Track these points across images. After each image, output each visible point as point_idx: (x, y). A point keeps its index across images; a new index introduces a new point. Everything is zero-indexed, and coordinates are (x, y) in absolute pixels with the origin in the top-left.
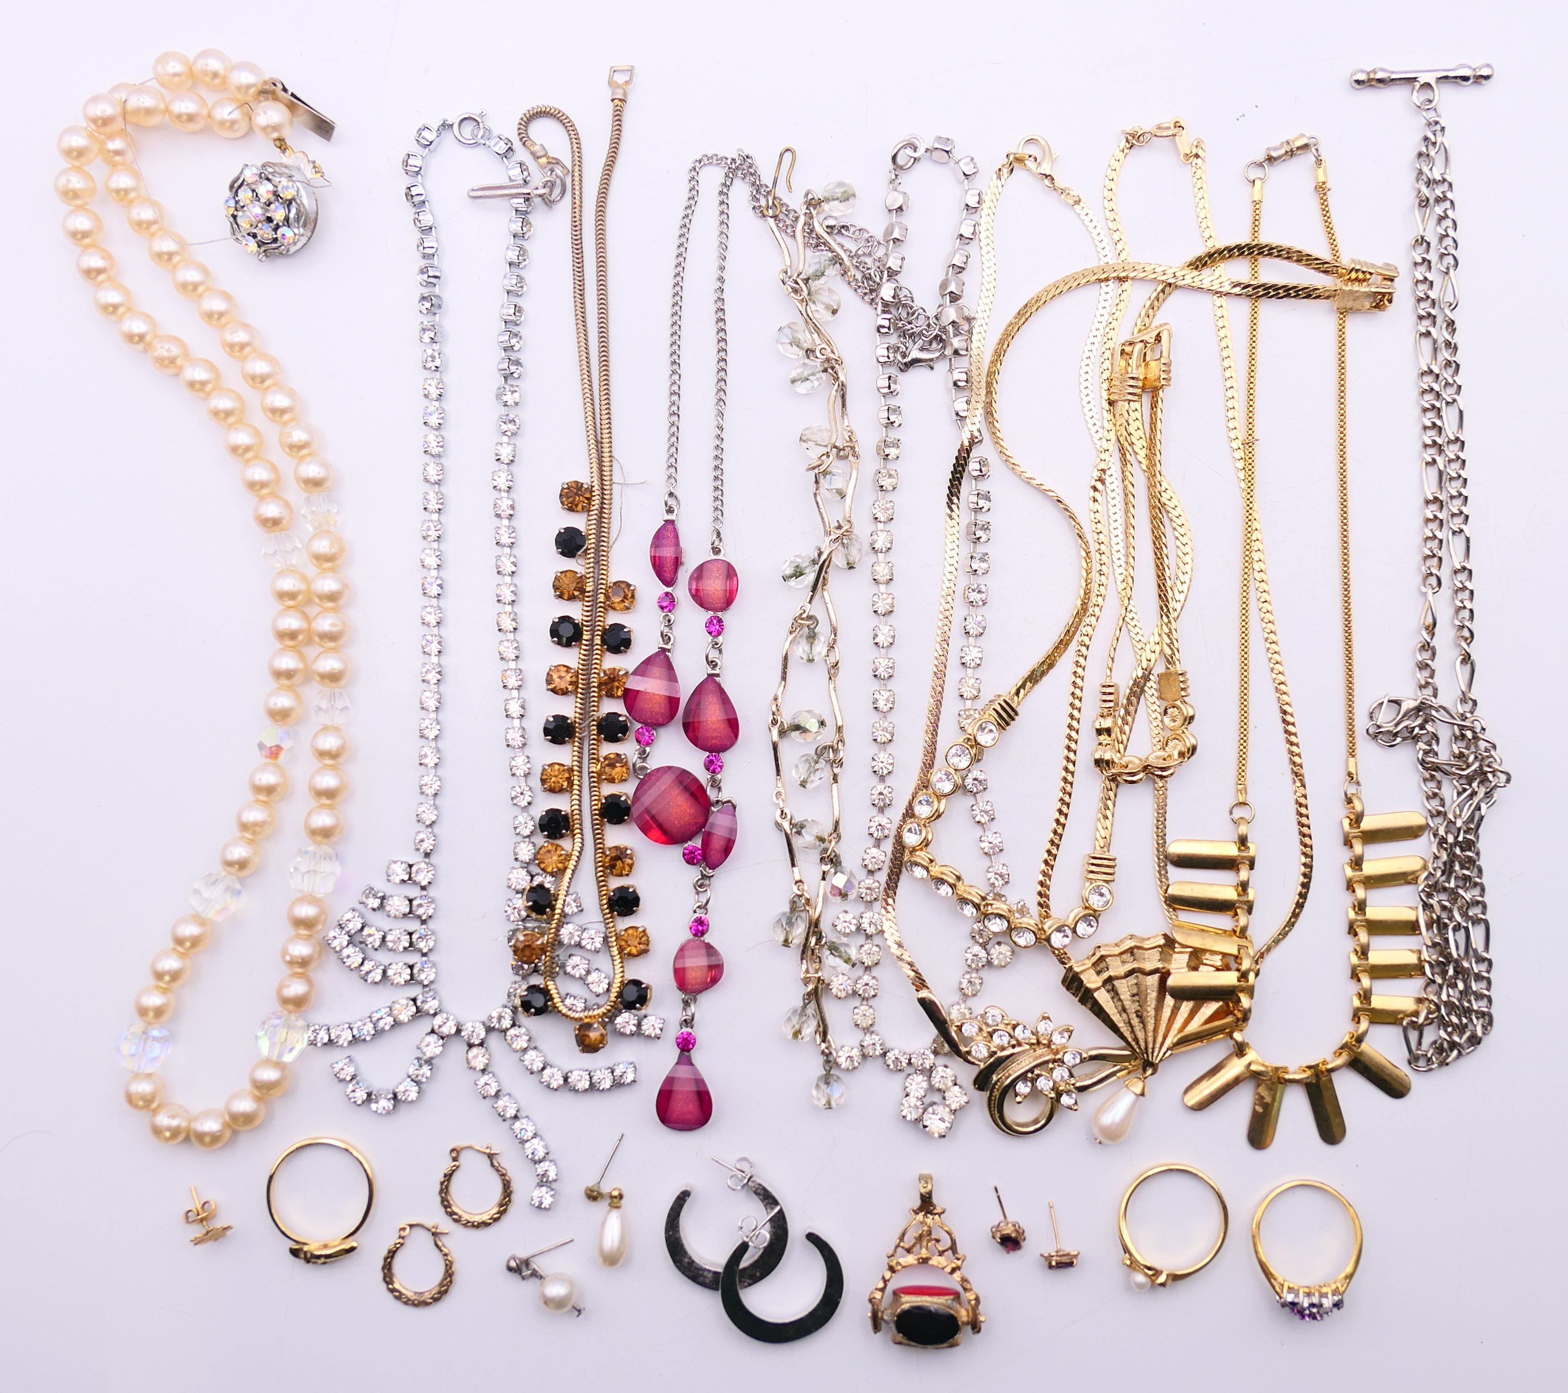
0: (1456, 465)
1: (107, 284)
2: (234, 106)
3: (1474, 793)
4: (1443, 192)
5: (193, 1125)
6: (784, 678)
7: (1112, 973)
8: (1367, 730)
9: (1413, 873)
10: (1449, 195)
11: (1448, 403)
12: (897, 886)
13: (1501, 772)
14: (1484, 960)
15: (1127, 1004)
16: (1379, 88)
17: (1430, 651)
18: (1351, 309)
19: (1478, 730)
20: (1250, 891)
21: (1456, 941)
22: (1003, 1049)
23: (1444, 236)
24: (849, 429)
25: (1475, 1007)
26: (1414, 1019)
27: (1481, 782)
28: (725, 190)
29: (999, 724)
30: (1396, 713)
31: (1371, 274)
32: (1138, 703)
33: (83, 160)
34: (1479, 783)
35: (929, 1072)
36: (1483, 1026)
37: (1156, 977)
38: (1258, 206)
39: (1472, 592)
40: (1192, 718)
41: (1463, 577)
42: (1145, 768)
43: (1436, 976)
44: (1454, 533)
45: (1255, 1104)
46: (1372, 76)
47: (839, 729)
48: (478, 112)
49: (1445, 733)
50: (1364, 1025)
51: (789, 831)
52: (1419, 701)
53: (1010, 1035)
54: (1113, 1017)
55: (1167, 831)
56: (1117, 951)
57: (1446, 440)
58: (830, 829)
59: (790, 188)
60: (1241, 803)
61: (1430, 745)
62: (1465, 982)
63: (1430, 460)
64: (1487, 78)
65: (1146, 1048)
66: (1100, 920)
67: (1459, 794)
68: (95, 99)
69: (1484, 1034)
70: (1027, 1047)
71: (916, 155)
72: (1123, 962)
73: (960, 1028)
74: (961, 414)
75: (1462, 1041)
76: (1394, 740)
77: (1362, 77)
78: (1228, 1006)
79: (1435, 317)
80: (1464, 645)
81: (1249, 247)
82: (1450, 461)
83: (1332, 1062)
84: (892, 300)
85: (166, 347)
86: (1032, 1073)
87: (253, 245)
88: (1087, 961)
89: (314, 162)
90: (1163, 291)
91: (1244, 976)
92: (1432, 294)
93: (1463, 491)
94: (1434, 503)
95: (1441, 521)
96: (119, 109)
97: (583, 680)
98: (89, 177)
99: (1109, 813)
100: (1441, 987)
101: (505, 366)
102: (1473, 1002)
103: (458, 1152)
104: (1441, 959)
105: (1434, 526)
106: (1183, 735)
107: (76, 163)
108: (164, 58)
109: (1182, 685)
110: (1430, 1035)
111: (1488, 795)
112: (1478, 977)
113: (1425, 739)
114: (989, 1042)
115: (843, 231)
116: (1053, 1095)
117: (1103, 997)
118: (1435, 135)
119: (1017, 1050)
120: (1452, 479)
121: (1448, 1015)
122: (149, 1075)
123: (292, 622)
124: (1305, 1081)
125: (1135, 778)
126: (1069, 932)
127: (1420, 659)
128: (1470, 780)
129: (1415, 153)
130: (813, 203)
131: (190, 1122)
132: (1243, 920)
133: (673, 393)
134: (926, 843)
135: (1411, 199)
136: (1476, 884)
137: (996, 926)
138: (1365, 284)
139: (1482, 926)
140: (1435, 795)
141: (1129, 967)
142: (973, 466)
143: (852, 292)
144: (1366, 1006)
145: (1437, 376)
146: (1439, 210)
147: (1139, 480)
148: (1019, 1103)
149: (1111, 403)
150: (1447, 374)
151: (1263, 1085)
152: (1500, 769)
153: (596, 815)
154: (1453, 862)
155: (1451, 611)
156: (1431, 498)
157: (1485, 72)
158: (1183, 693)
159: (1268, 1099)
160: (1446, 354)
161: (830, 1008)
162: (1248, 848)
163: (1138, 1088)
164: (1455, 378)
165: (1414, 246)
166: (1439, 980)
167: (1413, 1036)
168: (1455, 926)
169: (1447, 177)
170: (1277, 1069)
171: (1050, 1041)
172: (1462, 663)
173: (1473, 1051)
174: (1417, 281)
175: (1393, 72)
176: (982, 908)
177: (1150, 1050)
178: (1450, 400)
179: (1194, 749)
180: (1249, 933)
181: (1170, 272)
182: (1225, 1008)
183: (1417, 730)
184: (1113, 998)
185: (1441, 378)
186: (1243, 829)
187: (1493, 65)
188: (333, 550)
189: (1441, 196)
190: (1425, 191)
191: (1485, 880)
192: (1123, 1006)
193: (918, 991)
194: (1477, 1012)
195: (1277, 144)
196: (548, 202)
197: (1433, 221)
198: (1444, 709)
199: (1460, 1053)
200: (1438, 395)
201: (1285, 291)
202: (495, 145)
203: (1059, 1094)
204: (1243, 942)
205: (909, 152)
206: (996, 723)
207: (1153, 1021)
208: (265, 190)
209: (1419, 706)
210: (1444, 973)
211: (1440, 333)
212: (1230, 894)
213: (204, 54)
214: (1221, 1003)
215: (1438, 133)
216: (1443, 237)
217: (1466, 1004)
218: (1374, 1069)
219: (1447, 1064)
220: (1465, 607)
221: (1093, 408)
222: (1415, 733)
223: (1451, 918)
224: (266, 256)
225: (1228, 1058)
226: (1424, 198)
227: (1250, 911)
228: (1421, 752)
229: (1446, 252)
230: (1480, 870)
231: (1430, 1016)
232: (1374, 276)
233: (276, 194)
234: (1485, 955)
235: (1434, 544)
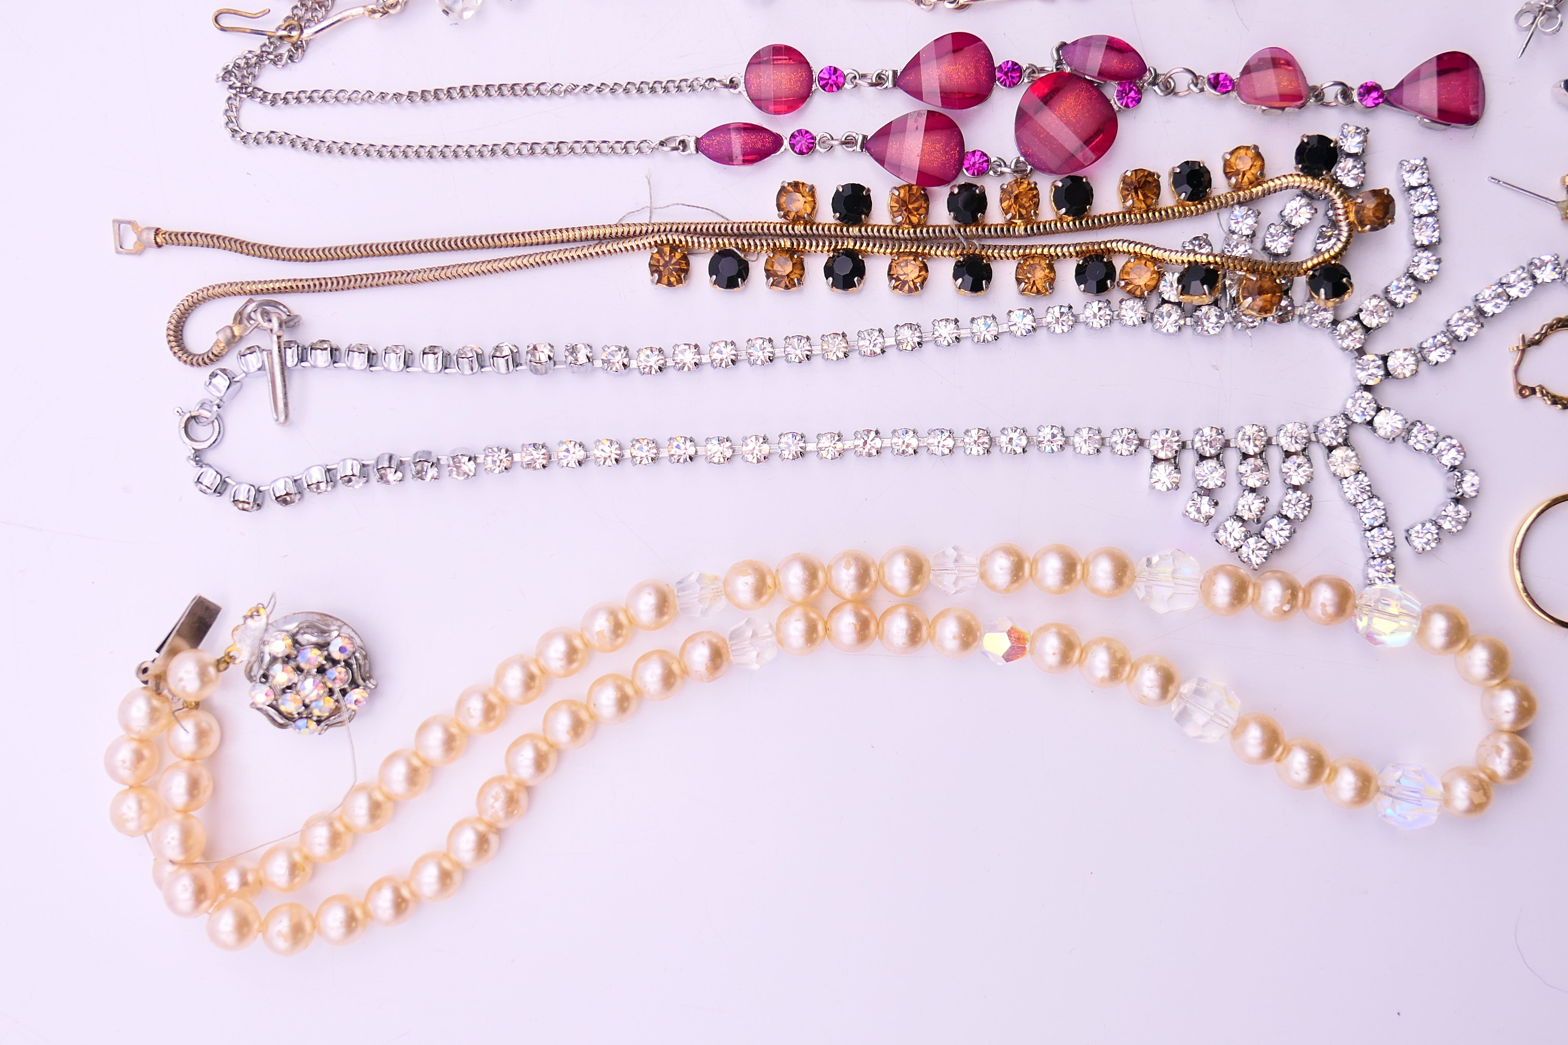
1: (413, 885)
2: (178, 728)
5: (1506, 726)
28: (270, 98)
33: (251, 917)
48: (177, 418)
59: (266, 13)
68: (171, 902)
85: (491, 801)
87: (356, 694)
89: (245, 618)
96: (183, 871)
97: (906, 247)
98: (274, 912)
101: (502, 361)
103: (1524, 387)
107: (256, 926)
108: (119, 822)
122: (1446, 787)
123: (846, 624)
131: (1502, 731)
133: (532, 152)
153: (1081, 223)
188: (750, 571)
196: (290, 322)
202: (219, 391)
208: (281, 675)
213: (112, 772)
224: (370, 678)
233: (287, 659)
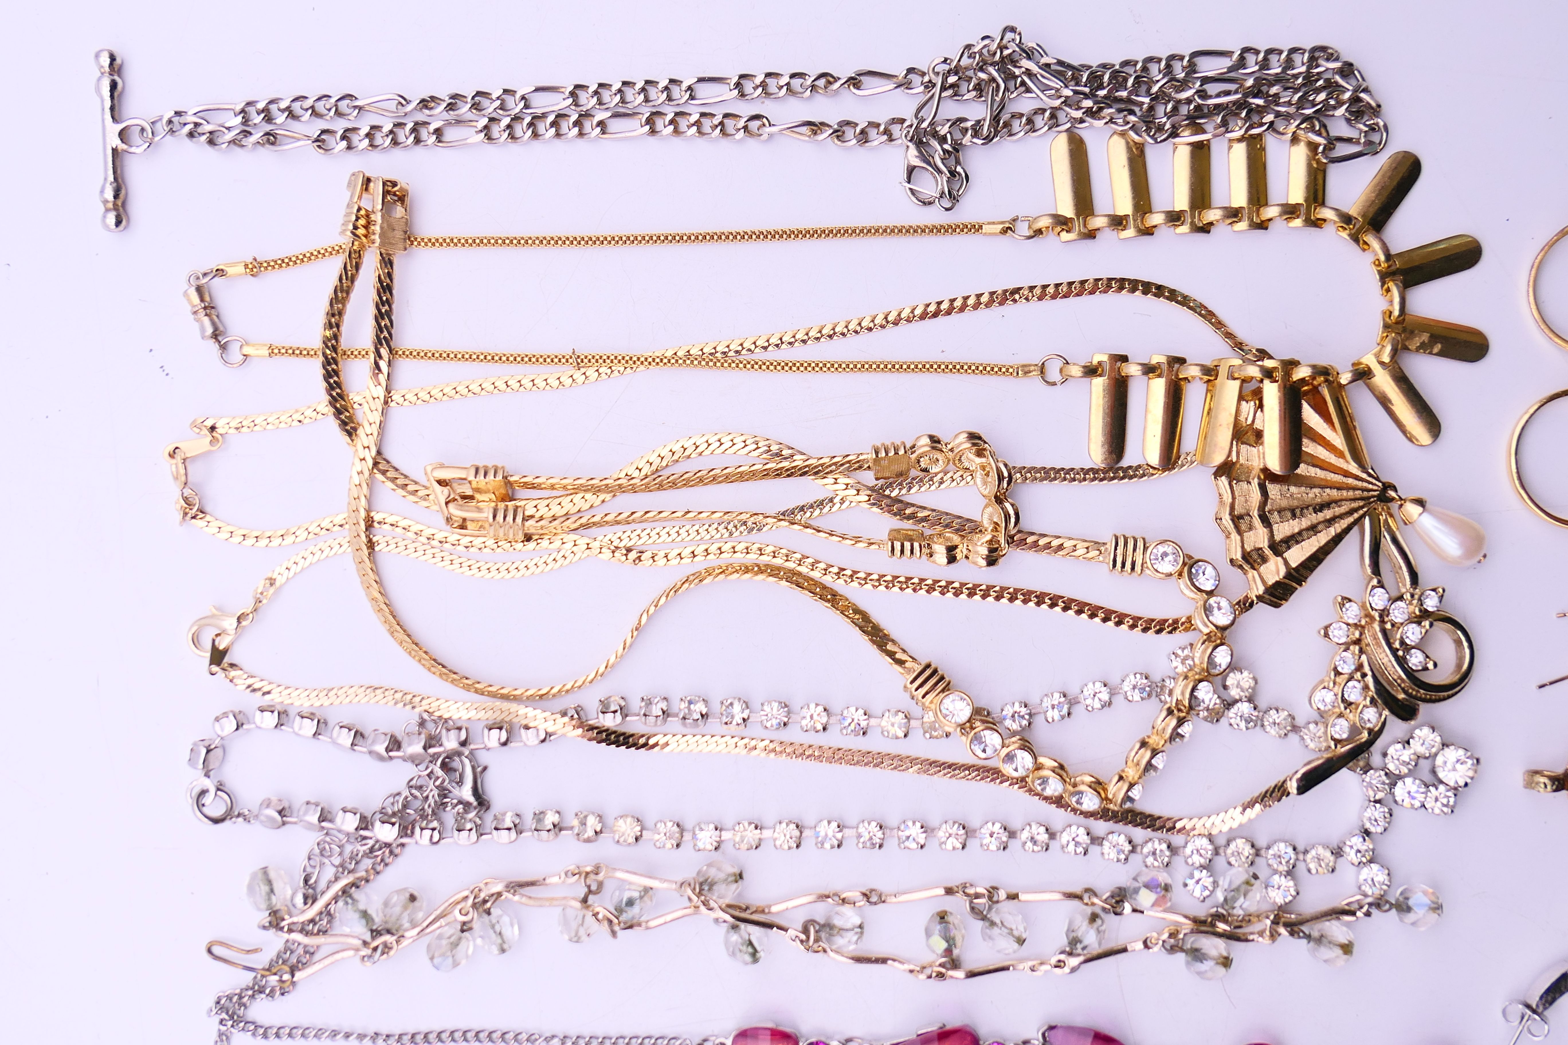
0: (606, 95)
3: (1028, 73)
4: (258, 114)
6: (884, 961)
7: (1264, 544)
8: (947, 209)
9: (1129, 149)
10: (261, 106)
11: (526, 107)
12: (1150, 816)
13: (1002, 39)
14: (1242, 58)
15: (1305, 523)
16: (127, 194)
17: (844, 128)
18: (406, 232)
19: (947, 67)
20: (1154, 361)
21: (1218, 95)
22: (1366, 688)
23: (313, 111)
24: (563, 876)
25: (1303, 69)
26: (1321, 149)
27: (1014, 63)
28: (261, 1031)
29: (943, 691)
30: (924, 171)
31: (359, 209)
32: (913, 505)
34: (1015, 67)
35: (1394, 779)
36: (1328, 60)
37: (1270, 487)
38: (276, 351)
39: (769, 75)
40: (931, 437)
41: (748, 87)
42: (999, 500)
43: (1264, 121)
44: (692, 97)
45: (1431, 353)
46: (110, 205)
47: (949, 891)
49: (951, 110)
50: (1327, 213)
51: (1081, 959)
52: (910, 144)
53: (1349, 680)
54: (1323, 542)
55: (1077, 467)
56: (1235, 536)
57: (573, 107)
58: (1076, 903)
59: (255, 951)
60: (1042, 372)
61: (967, 130)
62: (1271, 85)
63: (599, 129)
64: (113, 58)
65: (1362, 499)
66: (1197, 557)
67: (1028, 90)
69: (1337, 59)
70: (1364, 657)
71: (212, 790)
72: (1251, 528)
73: (1337, 742)
74: (542, 736)
75: (1351, 88)
76: (959, 174)
77: (111, 218)
78: (1306, 393)
79: (416, 124)
80: (836, 85)
81: (328, 362)
82: (600, 103)
83: (1376, 254)
84: (397, 825)
86: (1398, 650)
88: (1250, 575)
90: (384, 473)
91: (1268, 374)
92: (387, 127)
93: (639, 86)
94: (654, 123)
95: (677, 114)
99: (1056, 543)
100: (1278, 115)
102: (1295, 71)
104: (1243, 115)
105: (683, 123)
106: (956, 451)
109: (892, 453)
110: (1339, 127)
111: (1029, 55)
112: (1265, 64)
113: (958, 135)
114: (1358, 706)
115: (312, 881)
116: (1426, 623)
117: (1297, 555)
118: (185, 124)
119: (1367, 669)
120: (623, 101)
121: (1314, 105)
124: (1401, 289)
125: (1012, 512)
126: (1212, 601)
127: (854, 141)
128: (1010, 77)
129: (208, 148)
130: (275, 921)
132: (1193, 371)
134: (1098, 786)
135: (267, 152)
136: (1145, 69)
137: (1206, 693)
138: (373, 217)
139: (1196, 60)
140: (1030, 121)
141: (1257, 522)
142: (609, 721)
143: (389, 868)
144: (1303, 210)
145: (492, 120)
146: (281, 118)
147: (626, 503)
148: (1435, 665)
149: (528, 538)
150: (490, 107)
151: (1407, 344)
152: (998, 41)
154: (1115, 98)
155: (792, 101)
156: (648, 127)
157: (105, 61)
158: (902, 452)
159: (1425, 337)
160: (464, 109)
161: (1311, 903)
162: (1100, 363)
163: (1412, 510)
164: (494, 97)
165: (326, 150)
166: (1269, 118)
167: (1343, 150)
168: (1200, 97)
169: (238, 108)
170: (1386, 326)
171: (1356, 626)
172: (858, 88)
173: (1359, 72)
174: (371, 145)
175: (106, 179)
176: (1182, 715)
177: (1366, 494)
178: (522, 104)
179: (974, 437)
180: (1209, 363)
181: (358, 466)
182: (1310, 396)
183: (946, 147)
184: (1298, 542)
185: (494, 115)
186: (1076, 371)
187: (98, 49)
189: (263, 115)
190: (257, 136)
191: (1140, 56)
192: (1307, 529)
193: (1289, 794)
194: (1310, 67)
195: (196, 325)
197: (294, 125)
198: (919, 110)
199: (1366, 90)
200: (517, 118)
201: (383, 319)
203: (1425, 614)
204: (1223, 372)
205: (208, 799)
206: (942, 695)
207: (1328, 490)
209: (916, 143)
210: (1261, 111)
211: (438, 117)
212: (1159, 387)
214: (1304, 402)
215: (183, 120)
216: (315, 113)
217: (1300, 81)
218: (1383, 198)
219: (1379, 106)
220: (788, 84)
221: (534, 562)
222: (950, 149)
223: (1189, 101)
225: (1372, 389)
226: (265, 138)
227: (1182, 361)
228: (975, 140)
229: (334, 110)
230: (1126, 63)
231: (1317, 128)
232: (362, 205)
234: (1235, 57)
235: (707, 123)
